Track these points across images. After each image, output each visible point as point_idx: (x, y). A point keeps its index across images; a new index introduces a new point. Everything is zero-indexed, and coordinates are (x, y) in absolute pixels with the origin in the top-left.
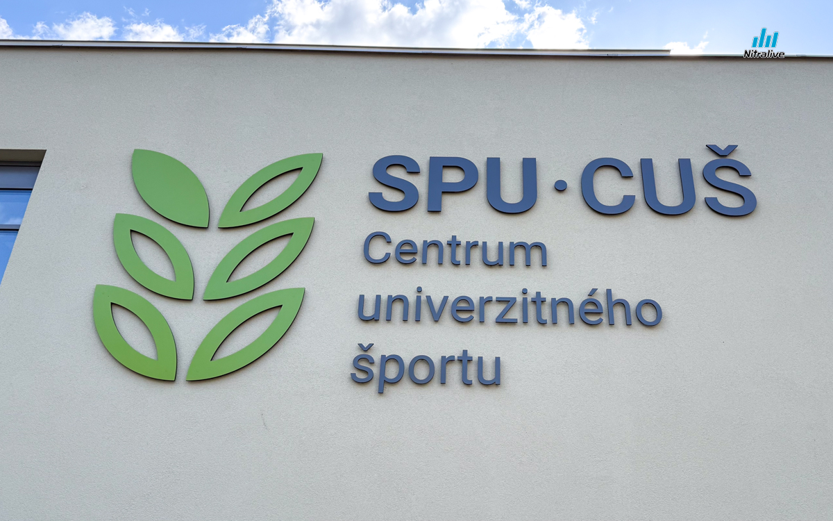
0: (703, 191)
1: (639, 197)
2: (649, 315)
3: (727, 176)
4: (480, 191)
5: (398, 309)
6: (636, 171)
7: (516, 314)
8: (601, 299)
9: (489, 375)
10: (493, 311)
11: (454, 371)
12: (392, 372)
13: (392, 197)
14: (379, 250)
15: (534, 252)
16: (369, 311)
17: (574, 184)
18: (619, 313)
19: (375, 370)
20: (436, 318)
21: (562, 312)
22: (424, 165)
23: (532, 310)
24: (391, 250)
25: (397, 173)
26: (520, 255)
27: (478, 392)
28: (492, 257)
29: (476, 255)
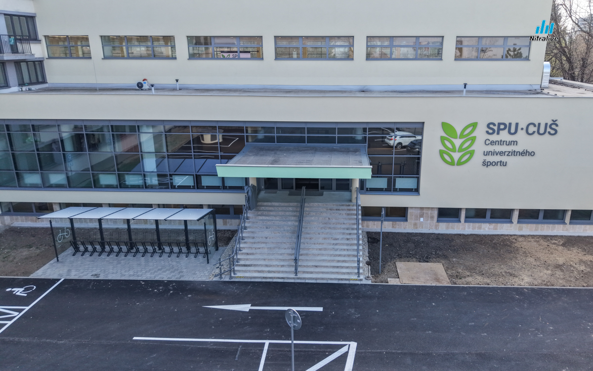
0: (548, 130)
1: (536, 131)
2: (532, 154)
3: (554, 126)
4: (507, 130)
5: (490, 153)
6: (537, 125)
7: (510, 154)
8: (525, 151)
9: (504, 164)
10: (506, 153)
11: (499, 163)
12: (489, 164)
13: (491, 131)
14: (488, 142)
15: (515, 143)
16: (485, 154)
17: (525, 129)
18: (528, 153)
19: (486, 163)
20: (497, 155)
21: (518, 153)
22: (497, 125)
23: (513, 153)
24: (490, 142)
25: (491, 126)
26: (513, 143)
27: (502, 167)
28: (508, 144)
29: (505, 143)
